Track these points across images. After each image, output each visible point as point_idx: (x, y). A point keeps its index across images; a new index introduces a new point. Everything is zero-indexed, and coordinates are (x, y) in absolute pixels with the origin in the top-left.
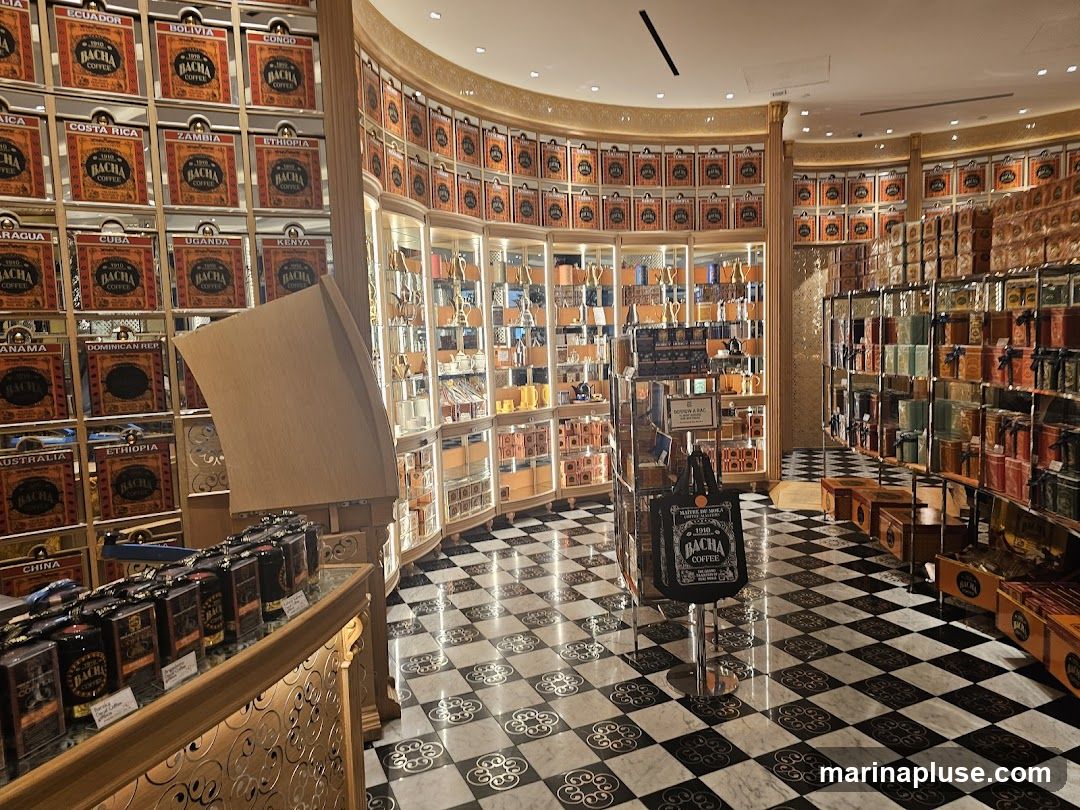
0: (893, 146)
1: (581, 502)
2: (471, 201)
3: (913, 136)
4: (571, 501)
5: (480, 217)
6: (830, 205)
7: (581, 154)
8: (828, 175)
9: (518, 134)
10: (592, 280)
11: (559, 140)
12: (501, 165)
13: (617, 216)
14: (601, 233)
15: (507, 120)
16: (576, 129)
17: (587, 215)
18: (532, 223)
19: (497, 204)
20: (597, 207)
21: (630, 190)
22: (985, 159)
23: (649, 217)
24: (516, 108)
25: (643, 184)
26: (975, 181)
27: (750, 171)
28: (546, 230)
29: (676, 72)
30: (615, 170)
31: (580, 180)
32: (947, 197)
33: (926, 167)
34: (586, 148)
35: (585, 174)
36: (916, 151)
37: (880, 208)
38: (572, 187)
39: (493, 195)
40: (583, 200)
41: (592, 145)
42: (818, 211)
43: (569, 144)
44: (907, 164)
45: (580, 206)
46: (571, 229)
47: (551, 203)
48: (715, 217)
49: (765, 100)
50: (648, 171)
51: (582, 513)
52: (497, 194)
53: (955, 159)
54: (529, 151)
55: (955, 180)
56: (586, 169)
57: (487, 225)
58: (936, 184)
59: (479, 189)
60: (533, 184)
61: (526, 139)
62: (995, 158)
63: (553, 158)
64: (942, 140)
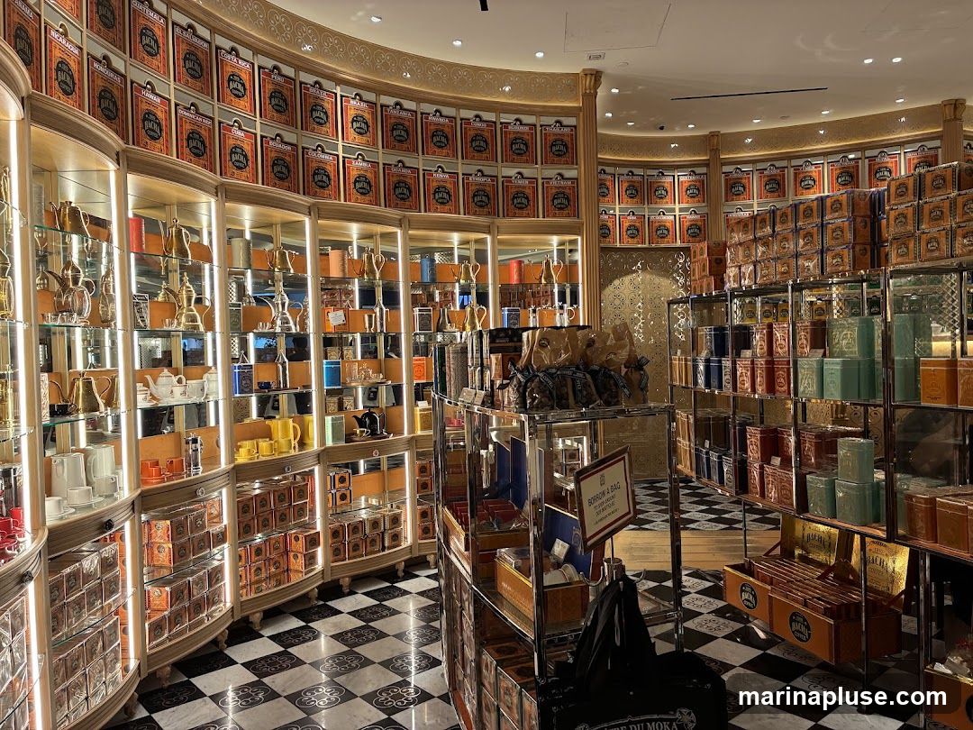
1: (359, 580)
2: (197, 146)
3: (713, 135)
4: (346, 582)
5: (213, 170)
6: (628, 205)
7: (355, 106)
8: (625, 171)
9: (268, 65)
10: (372, 272)
11: (326, 84)
12: (245, 102)
13: (402, 192)
14: (381, 210)
15: (251, 41)
16: (349, 73)
17: (365, 186)
18: (288, 189)
19: (239, 158)
20: (377, 178)
21: (419, 162)
23: (443, 197)
24: (265, 28)
25: (434, 153)
26: (774, 186)
27: (562, 149)
28: (309, 200)
29: (484, 7)
30: (399, 132)
31: (355, 140)
32: (748, 202)
33: (726, 169)
34: (361, 100)
35: (361, 132)
36: (715, 151)
37: (681, 210)
38: (343, 147)
39: (231, 143)
40: (358, 165)
41: (371, 97)
42: (618, 210)
43: (338, 91)
44: (706, 164)
45: (354, 174)
46: (342, 202)
47: (315, 165)
48: (520, 202)
50: (441, 139)
51: (361, 601)
52: (238, 143)
53: (754, 162)
54: (285, 92)
55: (755, 184)
56: (363, 128)
57: (222, 184)
58: (735, 187)
59: (211, 132)
60: (290, 137)
61: (280, 74)
62: (794, 162)
63: (318, 106)
64: (737, 141)
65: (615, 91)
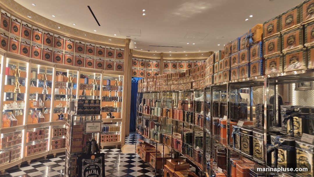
0: (157, 55)
1: (58, 155)
2: (25, 51)
3: (162, 53)
4: (55, 154)
5: (29, 56)
6: (142, 67)
7: (68, 42)
8: (141, 60)
9: (47, 32)
10: (70, 81)
11: (61, 37)
12: (39, 41)
13: (79, 62)
14: (74, 67)
15: (42, 28)
16: (67, 35)
17: (70, 61)
18: (49, 61)
19: (36, 54)
20: (73, 59)
21: (84, 56)
22: (177, 61)
23: (90, 64)
24: (47, 24)
25: (89, 54)
26: (175, 66)
27: (120, 55)
28: (54, 64)
29: (99, 25)
30: (80, 49)
31: (68, 50)
32: (168, 69)
33: (164, 61)
34: (70, 41)
35: (70, 48)
36: (162, 57)
37: (154, 70)
38: (65, 51)
39: (34, 50)
40: (68, 56)
41: (72, 40)
42: (138, 68)
43: (65, 39)
44: (160, 60)
45: (67, 58)
46: (63, 64)
47: (57, 55)
48: (110, 67)
49: (125, 37)
50: (91, 51)
51: (58, 159)
52: (36, 50)
53: (170, 60)
54: (50, 39)
55: (170, 65)
56: (70, 47)
57: (31, 60)
58: (166, 66)
59: (29, 48)
60: (51, 49)
61: (49, 35)
62: (179, 61)
63: (59, 42)
64: (168, 55)
65: (135, 43)
